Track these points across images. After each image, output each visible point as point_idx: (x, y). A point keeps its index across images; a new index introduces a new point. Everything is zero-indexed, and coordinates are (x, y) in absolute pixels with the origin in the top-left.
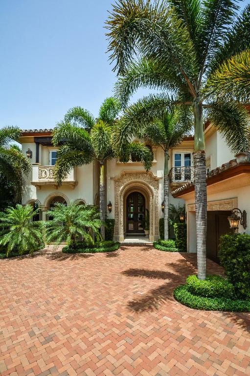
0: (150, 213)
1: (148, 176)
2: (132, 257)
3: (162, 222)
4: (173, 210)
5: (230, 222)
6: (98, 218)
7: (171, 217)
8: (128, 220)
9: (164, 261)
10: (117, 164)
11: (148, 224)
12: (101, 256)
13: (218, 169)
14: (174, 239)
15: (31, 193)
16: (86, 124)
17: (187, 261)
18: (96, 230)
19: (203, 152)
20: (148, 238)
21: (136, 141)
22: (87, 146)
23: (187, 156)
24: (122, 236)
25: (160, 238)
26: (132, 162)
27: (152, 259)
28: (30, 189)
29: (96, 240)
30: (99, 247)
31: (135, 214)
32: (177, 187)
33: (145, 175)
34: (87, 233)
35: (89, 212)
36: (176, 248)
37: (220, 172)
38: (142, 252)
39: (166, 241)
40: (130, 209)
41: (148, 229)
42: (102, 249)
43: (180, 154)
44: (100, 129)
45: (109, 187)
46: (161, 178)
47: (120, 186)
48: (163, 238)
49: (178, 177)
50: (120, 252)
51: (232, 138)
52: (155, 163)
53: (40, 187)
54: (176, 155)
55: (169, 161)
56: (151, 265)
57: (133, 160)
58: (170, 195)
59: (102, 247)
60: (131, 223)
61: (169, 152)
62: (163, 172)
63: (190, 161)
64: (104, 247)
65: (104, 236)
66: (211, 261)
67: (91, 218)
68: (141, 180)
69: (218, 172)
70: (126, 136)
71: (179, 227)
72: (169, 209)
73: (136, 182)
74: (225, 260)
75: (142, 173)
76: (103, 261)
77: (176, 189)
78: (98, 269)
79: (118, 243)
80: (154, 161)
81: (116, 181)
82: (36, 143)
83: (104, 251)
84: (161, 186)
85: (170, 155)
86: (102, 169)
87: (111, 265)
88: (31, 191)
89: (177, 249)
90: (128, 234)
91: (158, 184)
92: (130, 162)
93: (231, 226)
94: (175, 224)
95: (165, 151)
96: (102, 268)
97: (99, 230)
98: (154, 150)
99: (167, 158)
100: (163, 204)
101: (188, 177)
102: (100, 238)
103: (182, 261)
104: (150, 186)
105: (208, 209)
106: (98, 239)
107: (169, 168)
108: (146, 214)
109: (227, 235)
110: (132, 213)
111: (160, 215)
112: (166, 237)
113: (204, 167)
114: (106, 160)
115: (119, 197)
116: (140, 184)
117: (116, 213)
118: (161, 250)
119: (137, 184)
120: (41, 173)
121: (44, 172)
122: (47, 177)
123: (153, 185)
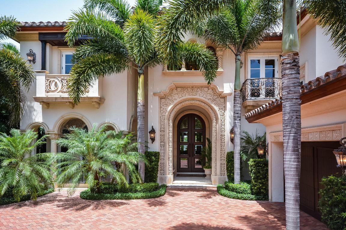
0: (213, 145)
1: (210, 90)
2: (185, 206)
3: (230, 157)
4: (248, 140)
5: (338, 158)
6: (135, 149)
7: (244, 150)
8: (179, 154)
9: (233, 213)
10: (164, 74)
11: (210, 159)
12: (139, 205)
13: (318, 79)
14: (249, 182)
15: (35, 113)
16: (117, 15)
17: (268, 213)
18: (131, 168)
19: (297, 54)
20: (210, 179)
21: (193, 41)
22: (119, 47)
23: (270, 63)
24: (170, 176)
25: (227, 180)
26: (186, 71)
27: (215, 209)
28: (32, 107)
29: (131, 182)
30: (136, 191)
31: (191, 145)
32: (254, 107)
33: (206, 89)
34: (119, 171)
35: (122, 142)
36: (252, 194)
37: (322, 84)
38: (200, 199)
39: (237, 184)
40: (183, 138)
41: (210, 167)
42: (139, 195)
43: (259, 61)
44: (139, 21)
45: (151, 106)
46: (230, 94)
47: (167, 105)
48: (232, 179)
49: (255, 93)
50: (167, 198)
51: (341, 35)
52: (221, 73)
53: (47, 104)
54: (252, 61)
55: (242, 70)
56: (214, 218)
57: (188, 68)
58: (243, 118)
59: (140, 191)
60: (184, 158)
61: (242, 57)
62: (232, 85)
63: (274, 70)
64: (143, 191)
65: (143, 175)
66: (307, 215)
67: (125, 149)
68: (200, 96)
69: (319, 84)
70: (177, 30)
71: (257, 165)
72: (242, 139)
73: (193, 99)
74: (330, 213)
75: (201, 87)
76: (142, 212)
77: (251, 110)
78: (135, 223)
79: (164, 186)
80: (220, 70)
81: (161, 98)
82: (42, 41)
83: (143, 198)
84: (229, 105)
85: (243, 62)
86: (141, 79)
87: (154, 218)
88: (34, 110)
89: (253, 196)
90: (179, 173)
91: (225, 102)
92: (184, 70)
93: (339, 164)
94: (251, 160)
95: (236, 55)
96: (140, 221)
97: (136, 166)
98: (219, 53)
99: (240, 65)
100: (232, 132)
101: (271, 93)
102: (137, 179)
103: (260, 213)
104: (213, 105)
106: (134, 180)
107: (242, 80)
108: (207, 145)
109: (331, 177)
110: (185, 143)
111: (228, 147)
112: (237, 177)
113: (298, 75)
114: (147, 68)
115: (166, 121)
116: (198, 102)
117: (162, 143)
118: (229, 197)
119: (193, 102)
120: (49, 85)
121: (54, 83)
122: (58, 91)
123: (218, 105)
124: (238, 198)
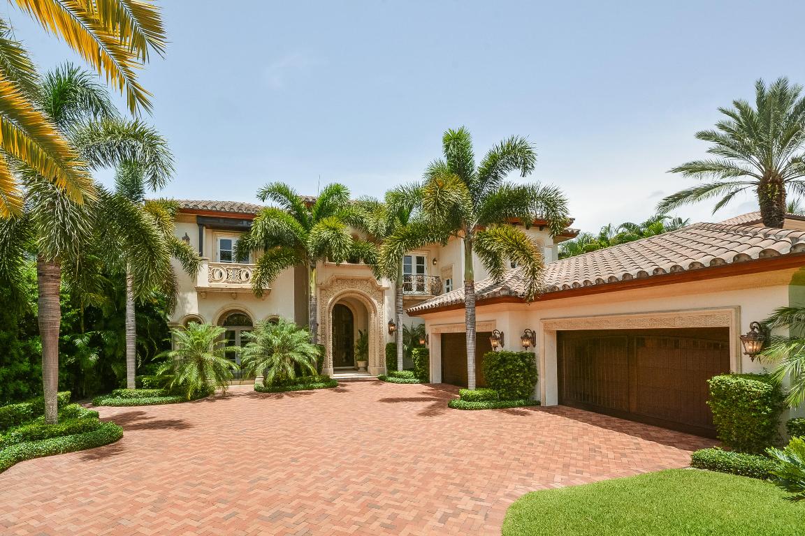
0: (371, 336)
1: (369, 283)
3: (392, 349)
5: (492, 342)
10: (325, 266)
14: (412, 370)
15: (189, 306)
20: (367, 371)
24: (331, 369)
25: (389, 370)
26: (347, 264)
28: (185, 299)
32: (410, 301)
36: (417, 379)
39: (400, 371)
41: (366, 360)
47: (328, 297)
49: (408, 288)
53: (204, 294)
57: (350, 261)
63: (423, 267)
68: (360, 289)
73: (352, 292)
82: (199, 225)
84: (387, 298)
86: (314, 274)
88: (188, 302)
89: (418, 381)
91: (383, 295)
93: (492, 345)
94: (415, 349)
100: (392, 324)
104: (373, 299)
105: (478, 330)
111: (388, 339)
112: (400, 366)
115: (327, 314)
116: (357, 295)
117: (323, 336)
118: (397, 382)
119: (353, 294)
120: (213, 274)
121: (218, 272)
122: (223, 281)
123: (376, 298)
124: (406, 383)
